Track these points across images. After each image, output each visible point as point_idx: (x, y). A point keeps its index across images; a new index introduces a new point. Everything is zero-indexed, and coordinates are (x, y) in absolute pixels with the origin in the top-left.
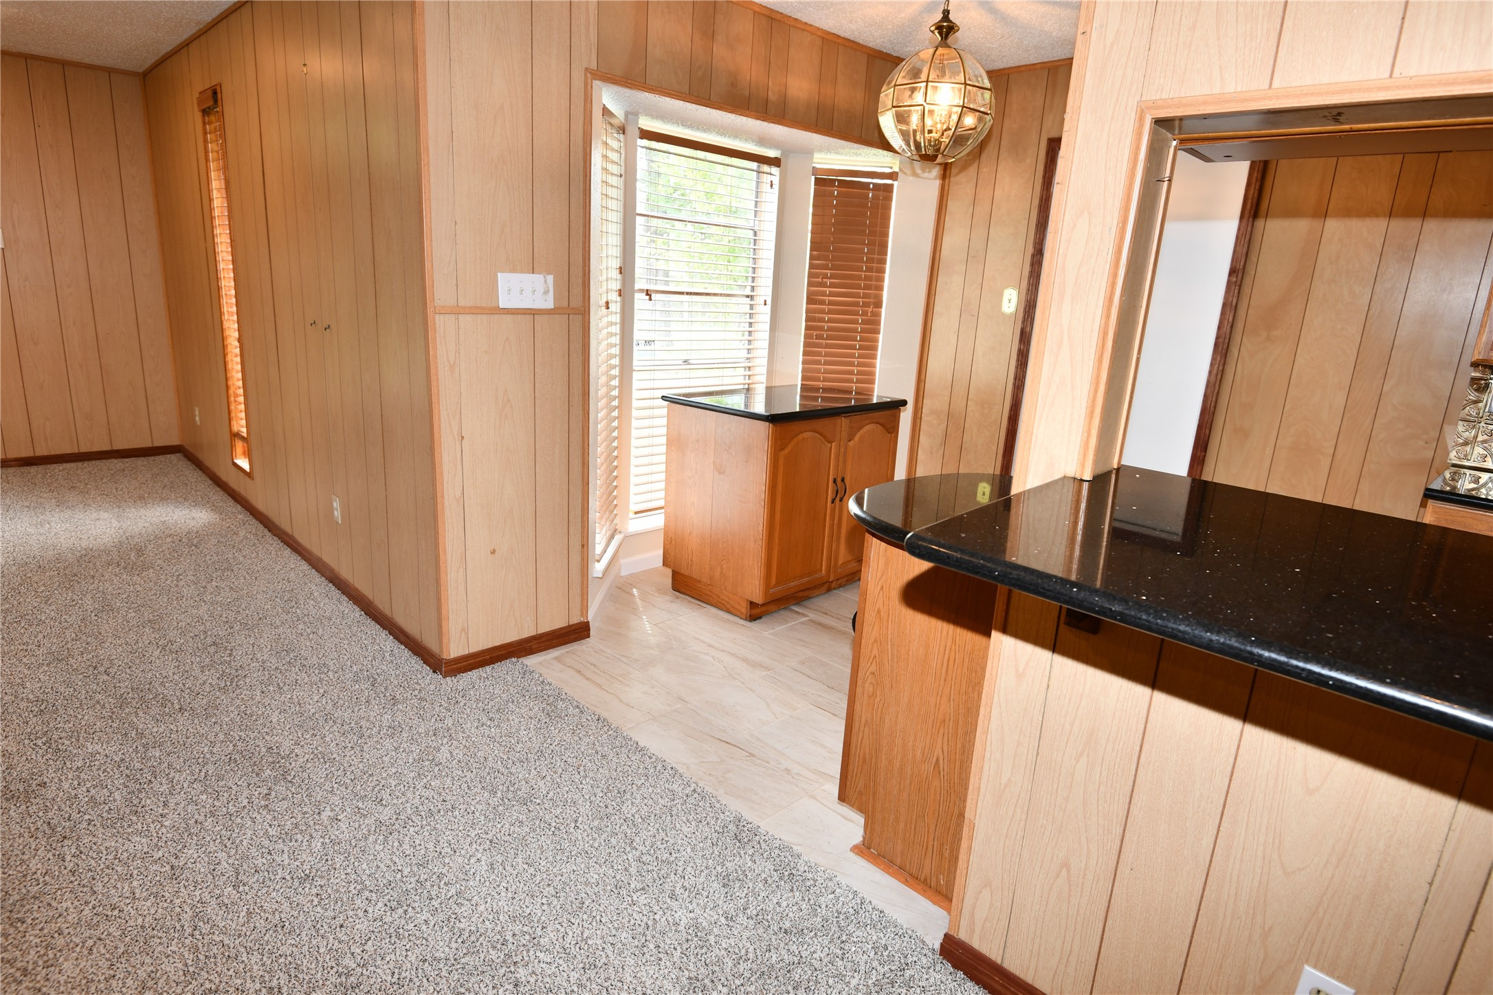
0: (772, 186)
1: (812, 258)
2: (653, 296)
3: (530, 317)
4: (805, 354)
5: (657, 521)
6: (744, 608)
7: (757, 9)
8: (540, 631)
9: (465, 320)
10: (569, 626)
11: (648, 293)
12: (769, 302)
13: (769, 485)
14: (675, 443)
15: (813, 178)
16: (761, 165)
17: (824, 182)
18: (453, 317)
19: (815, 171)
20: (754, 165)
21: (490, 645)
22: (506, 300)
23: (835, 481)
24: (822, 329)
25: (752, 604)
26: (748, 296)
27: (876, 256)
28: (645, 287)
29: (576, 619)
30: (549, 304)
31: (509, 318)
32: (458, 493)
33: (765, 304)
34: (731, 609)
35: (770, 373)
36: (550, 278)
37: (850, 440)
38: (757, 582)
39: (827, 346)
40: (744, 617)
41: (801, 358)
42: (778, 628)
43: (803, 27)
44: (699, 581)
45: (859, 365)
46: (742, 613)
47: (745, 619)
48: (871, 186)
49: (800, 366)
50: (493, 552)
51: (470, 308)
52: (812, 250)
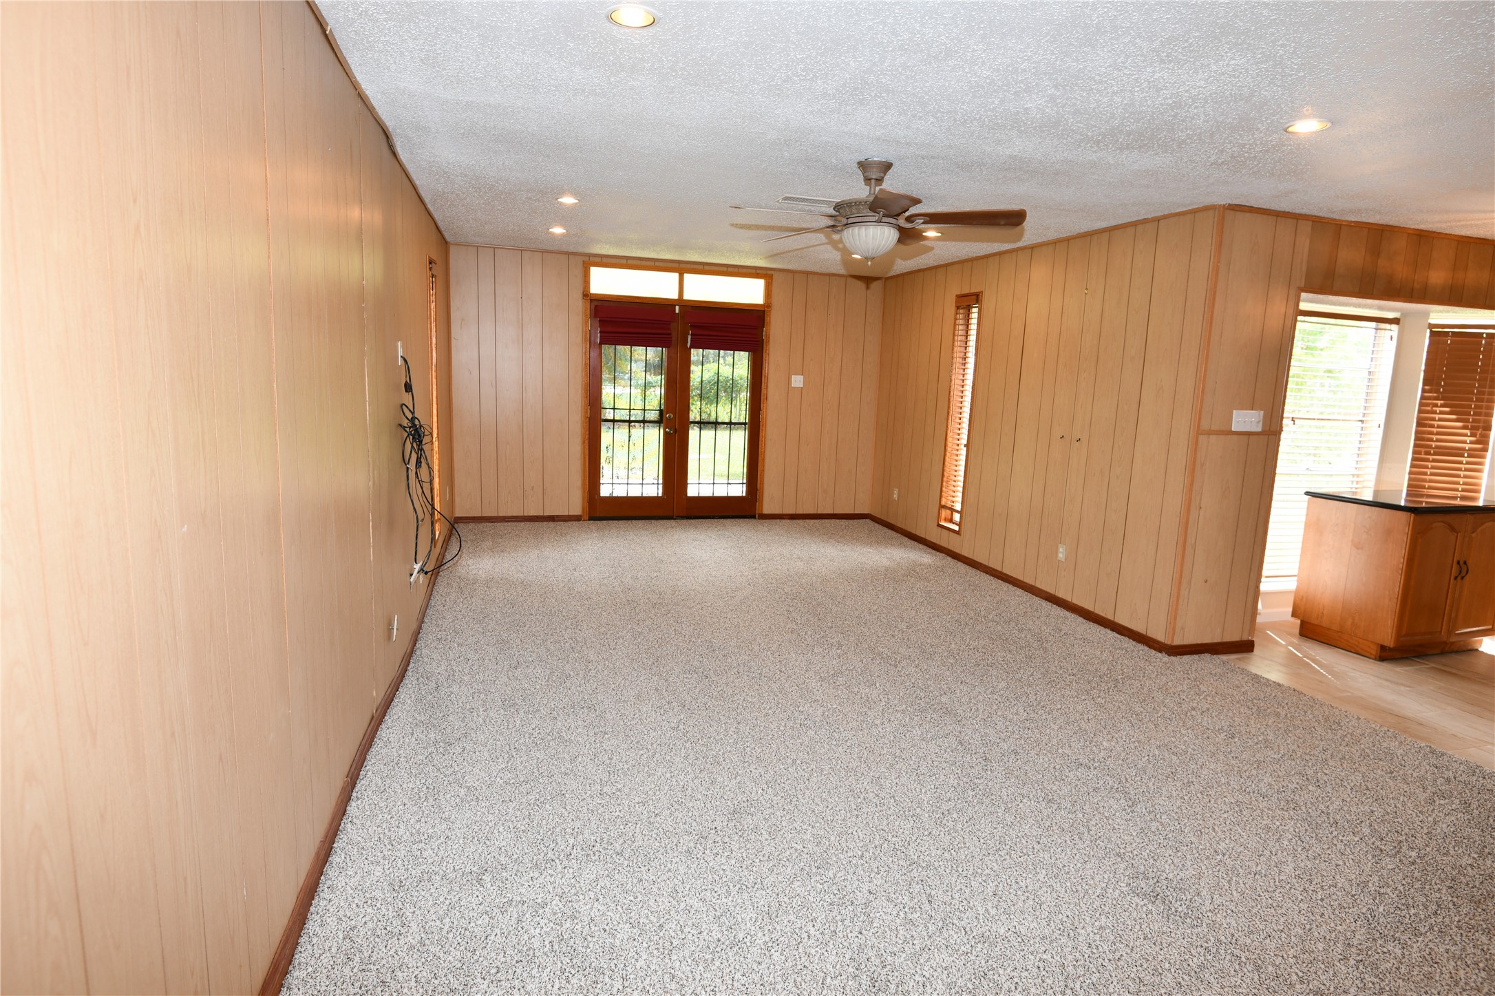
0: (1392, 339)
1: (1424, 391)
2: (1296, 421)
3: (1246, 437)
4: (1412, 466)
5: (1291, 585)
6: (1374, 650)
7: (1411, 232)
8: (1225, 640)
9: (1213, 438)
10: (1241, 641)
11: (1293, 420)
12: (1382, 426)
13: (1408, 559)
14: (1313, 527)
15: (1428, 331)
16: (1379, 324)
17: (1438, 335)
18: (1206, 436)
19: (1431, 326)
20: (1373, 324)
21: (1195, 642)
22: (1235, 427)
23: (1458, 563)
24: (1430, 447)
25: (1383, 648)
26: (1361, 421)
27: (1487, 390)
28: (1291, 416)
29: (1245, 638)
30: (1259, 429)
31: (1235, 437)
32: (1193, 542)
33: (1379, 427)
34: (1360, 651)
35: (1378, 480)
36: (1262, 412)
37: (1473, 533)
38: (1390, 631)
39: (1434, 461)
40: (1373, 657)
41: (1408, 469)
42: (1408, 668)
43: (1443, 236)
44: (1328, 629)
45: (1465, 477)
46: (1371, 654)
47: (1375, 659)
48: (1485, 335)
49: (1407, 477)
50: (1206, 582)
51: (1217, 431)
52: (1425, 384)
